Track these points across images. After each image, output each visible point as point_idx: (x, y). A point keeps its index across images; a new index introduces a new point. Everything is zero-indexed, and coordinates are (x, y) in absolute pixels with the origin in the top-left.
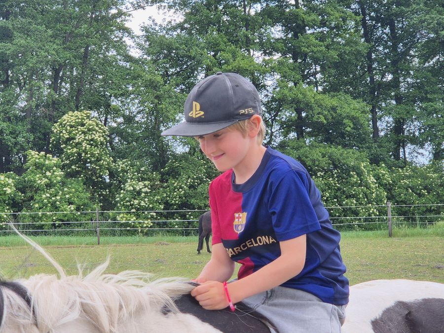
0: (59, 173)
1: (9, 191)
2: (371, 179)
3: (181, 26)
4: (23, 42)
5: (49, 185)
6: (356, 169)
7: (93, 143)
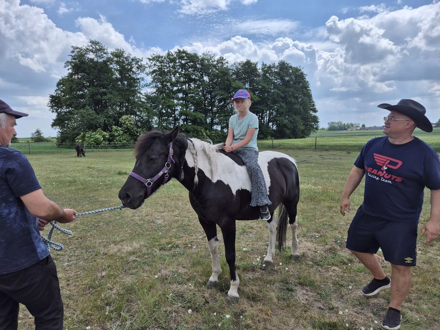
0: (122, 132)
1: (107, 137)
2: (205, 134)
3: (155, 93)
4: (110, 96)
5: (119, 135)
6: (201, 131)
7: (131, 124)
